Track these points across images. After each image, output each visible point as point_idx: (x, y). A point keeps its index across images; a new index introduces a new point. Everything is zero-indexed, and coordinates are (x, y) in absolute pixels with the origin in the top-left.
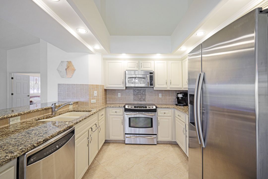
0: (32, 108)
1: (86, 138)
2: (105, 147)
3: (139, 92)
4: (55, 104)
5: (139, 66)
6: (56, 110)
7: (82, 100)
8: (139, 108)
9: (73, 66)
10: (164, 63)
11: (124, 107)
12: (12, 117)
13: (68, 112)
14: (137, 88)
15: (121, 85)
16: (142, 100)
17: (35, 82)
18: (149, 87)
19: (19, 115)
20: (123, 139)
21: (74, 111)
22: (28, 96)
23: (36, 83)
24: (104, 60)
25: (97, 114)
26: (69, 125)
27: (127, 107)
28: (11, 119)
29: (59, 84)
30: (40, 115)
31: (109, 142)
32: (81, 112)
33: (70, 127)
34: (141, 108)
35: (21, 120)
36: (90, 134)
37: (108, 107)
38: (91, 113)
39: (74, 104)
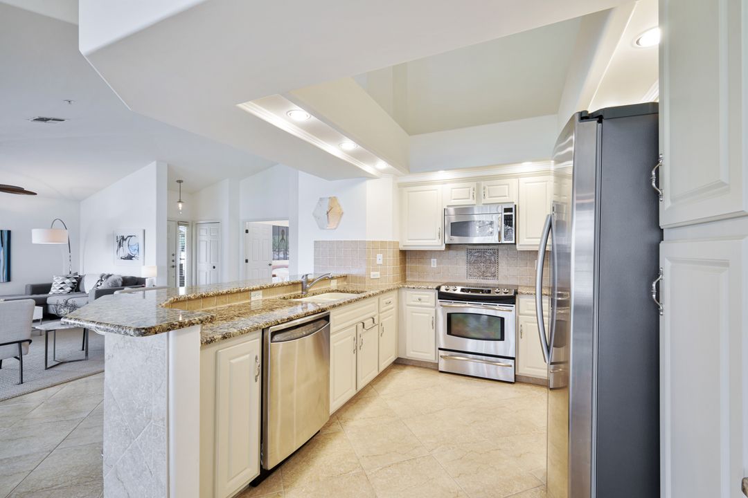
0: (275, 281)
1: (350, 339)
2: (395, 371)
3: (481, 256)
4: (307, 275)
5: (478, 194)
6: (308, 286)
7: (353, 271)
8: (472, 292)
9: (339, 206)
10: (546, 181)
11: (438, 288)
12: (253, 290)
13: (326, 292)
14: (475, 247)
15: (435, 239)
16: (489, 275)
17: (281, 238)
18: (502, 244)
19: (262, 288)
20: (434, 359)
21: (337, 291)
22: (270, 265)
23: (283, 239)
24: (401, 186)
25: (375, 299)
26: (321, 307)
27: (443, 289)
28: (253, 293)
29: (315, 242)
30: (286, 293)
31: (405, 363)
32: (348, 294)
33: (323, 310)
34: (476, 292)
35: (263, 295)
36: (359, 332)
37: (404, 287)
38: (363, 295)
39: (340, 280)
